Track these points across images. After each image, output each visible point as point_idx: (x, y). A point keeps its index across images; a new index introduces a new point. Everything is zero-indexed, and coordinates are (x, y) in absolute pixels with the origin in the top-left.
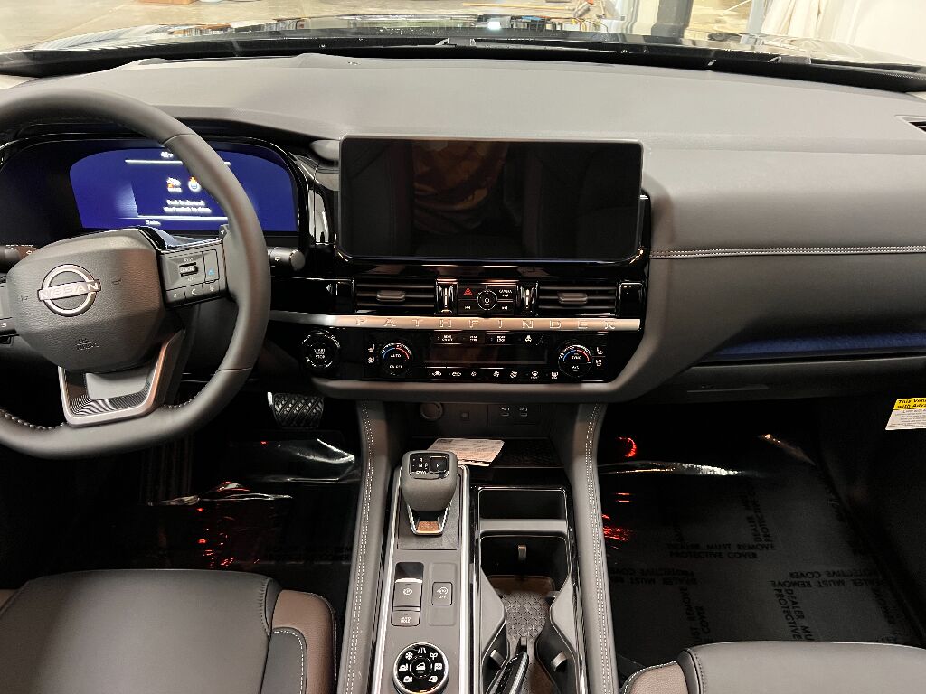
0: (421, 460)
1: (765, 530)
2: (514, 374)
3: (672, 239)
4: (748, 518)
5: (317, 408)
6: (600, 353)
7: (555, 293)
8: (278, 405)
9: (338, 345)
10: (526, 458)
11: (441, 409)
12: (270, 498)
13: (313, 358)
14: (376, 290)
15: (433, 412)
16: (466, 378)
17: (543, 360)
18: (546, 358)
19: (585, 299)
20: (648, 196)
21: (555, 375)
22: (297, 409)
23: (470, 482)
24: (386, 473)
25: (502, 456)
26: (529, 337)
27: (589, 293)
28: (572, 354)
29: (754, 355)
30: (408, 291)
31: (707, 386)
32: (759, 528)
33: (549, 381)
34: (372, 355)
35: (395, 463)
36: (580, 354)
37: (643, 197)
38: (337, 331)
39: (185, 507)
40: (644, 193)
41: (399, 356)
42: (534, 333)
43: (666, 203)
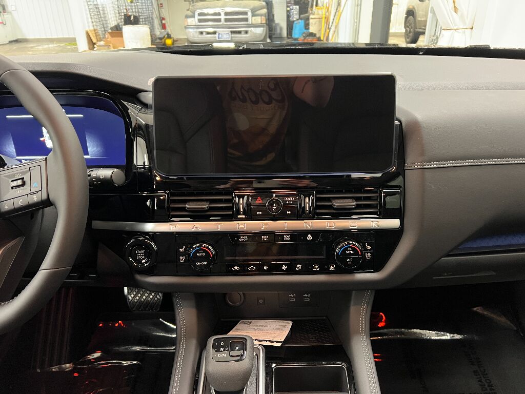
0: (222, 344)
1: (488, 381)
2: (299, 267)
3: (422, 153)
4: (475, 372)
5: (158, 296)
6: (369, 247)
7: (329, 199)
8: (130, 294)
9: (155, 248)
10: (311, 336)
11: (243, 297)
12: (125, 363)
13: (135, 259)
14: (185, 202)
15: (237, 299)
16: (260, 271)
17: (323, 255)
18: (324, 253)
19: (354, 204)
20: (400, 122)
21: (332, 267)
22: (144, 297)
23: (266, 360)
24: (195, 354)
25: (291, 335)
26: (309, 236)
27: (357, 199)
28: (346, 249)
29: (486, 247)
30: (212, 201)
31: (450, 274)
32: (483, 380)
33: (328, 272)
34: (182, 254)
35: (202, 346)
36: (353, 249)
37: (397, 122)
38: (154, 236)
39: (62, 372)
40: (397, 120)
41: (204, 254)
42: (315, 233)
43: (415, 126)
